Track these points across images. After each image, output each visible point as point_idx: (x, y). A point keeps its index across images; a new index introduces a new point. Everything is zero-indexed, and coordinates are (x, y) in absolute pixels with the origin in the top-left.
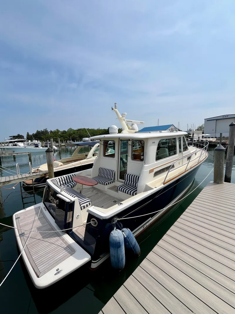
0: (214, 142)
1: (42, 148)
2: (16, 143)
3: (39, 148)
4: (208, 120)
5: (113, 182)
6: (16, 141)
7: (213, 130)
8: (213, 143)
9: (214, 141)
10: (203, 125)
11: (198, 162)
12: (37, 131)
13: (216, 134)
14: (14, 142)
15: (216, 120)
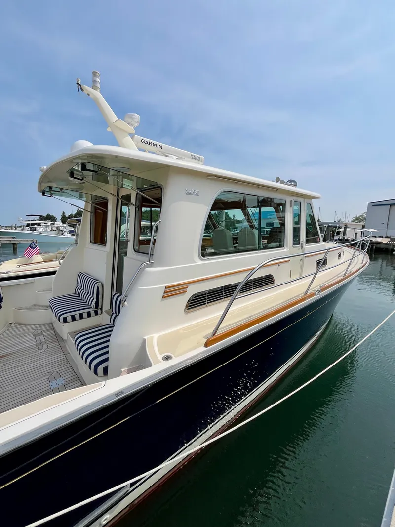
0: (386, 244)
1: (69, 236)
2: (35, 226)
3: (64, 235)
4: (374, 205)
5: (93, 313)
6: (36, 224)
7: (383, 223)
8: (382, 246)
9: (384, 242)
10: (363, 214)
11: (345, 274)
12: (77, 211)
13: (388, 231)
14: (33, 225)
15: (391, 205)
